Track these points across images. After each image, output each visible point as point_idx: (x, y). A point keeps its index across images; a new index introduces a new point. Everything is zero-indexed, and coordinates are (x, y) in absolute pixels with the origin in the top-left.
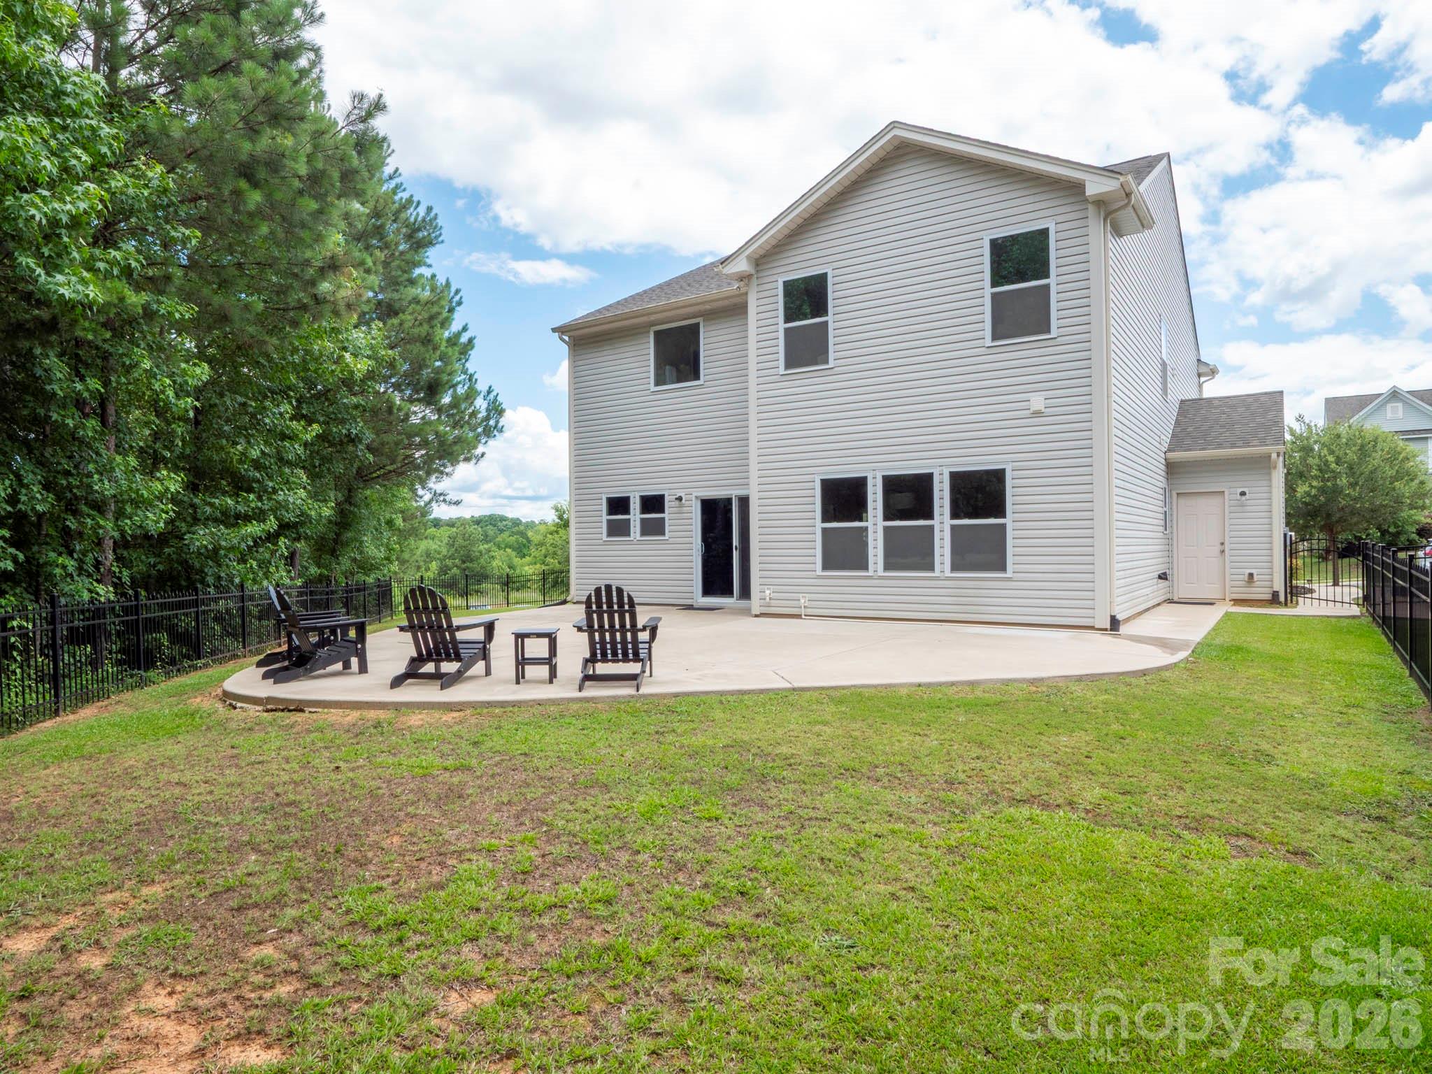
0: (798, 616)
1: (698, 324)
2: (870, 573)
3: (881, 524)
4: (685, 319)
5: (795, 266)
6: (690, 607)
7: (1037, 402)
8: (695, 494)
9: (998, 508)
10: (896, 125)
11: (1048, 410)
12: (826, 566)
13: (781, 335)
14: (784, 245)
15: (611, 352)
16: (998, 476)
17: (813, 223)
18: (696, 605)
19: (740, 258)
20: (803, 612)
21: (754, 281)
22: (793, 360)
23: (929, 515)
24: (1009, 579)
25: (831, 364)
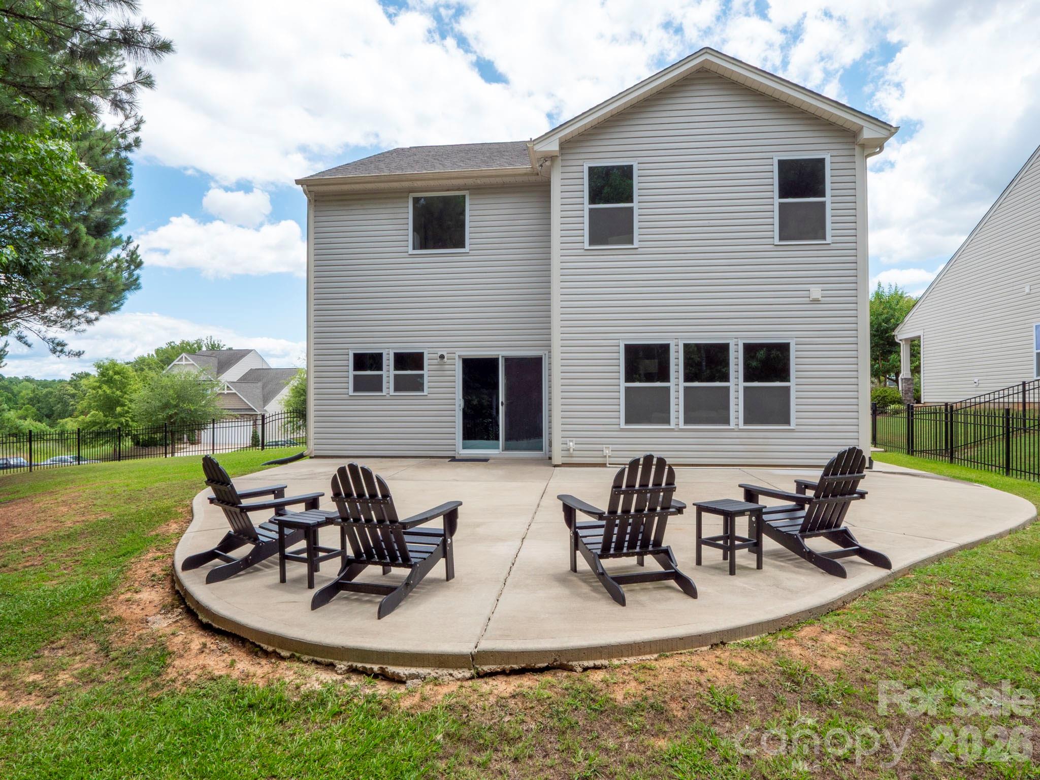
0: (603, 465)
1: (464, 197)
2: (672, 426)
3: (682, 384)
4: (448, 190)
5: (600, 155)
6: (453, 459)
7: (816, 292)
8: (458, 354)
9: (783, 374)
10: (709, 51)
11: (824, 299)
12: (628, 421)
13: (586, 214)
14: (589, 134)
15: (362, 212)
16: (784, 348)
17: (618, 121)
18: (457, 457)
19: (552, 138)
20: (608, 460)
21: (559, 162)
22: (597, 237)
23: (725, 377)
24: (792, 431)
25: (636, 244)
